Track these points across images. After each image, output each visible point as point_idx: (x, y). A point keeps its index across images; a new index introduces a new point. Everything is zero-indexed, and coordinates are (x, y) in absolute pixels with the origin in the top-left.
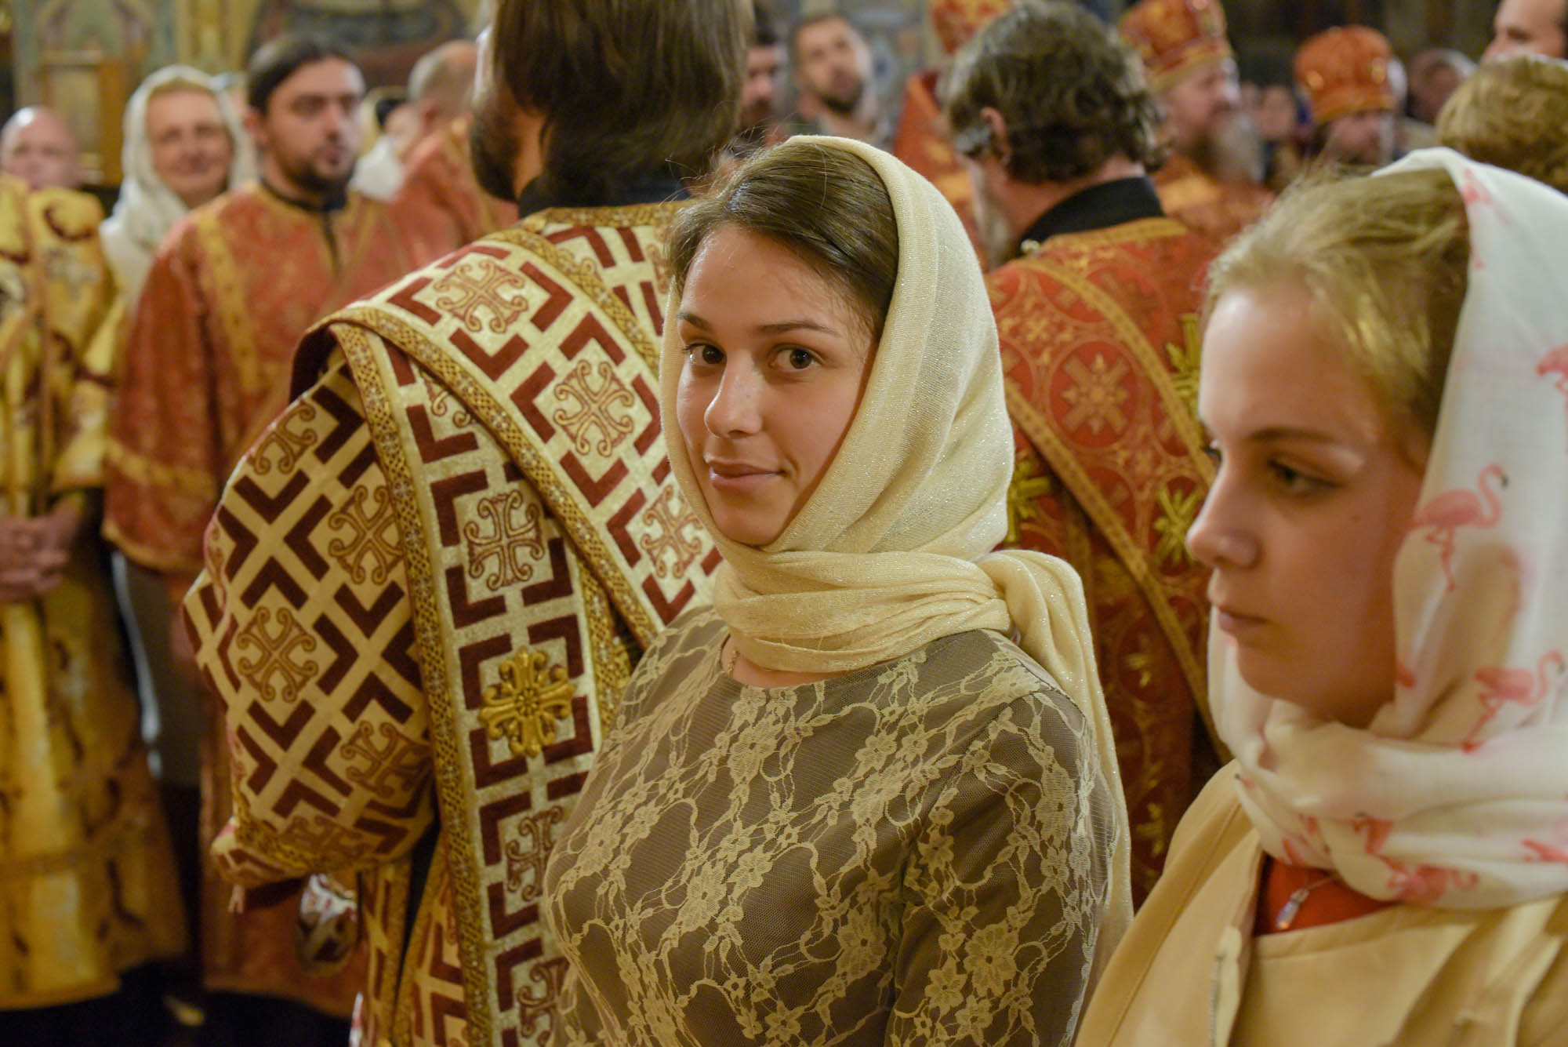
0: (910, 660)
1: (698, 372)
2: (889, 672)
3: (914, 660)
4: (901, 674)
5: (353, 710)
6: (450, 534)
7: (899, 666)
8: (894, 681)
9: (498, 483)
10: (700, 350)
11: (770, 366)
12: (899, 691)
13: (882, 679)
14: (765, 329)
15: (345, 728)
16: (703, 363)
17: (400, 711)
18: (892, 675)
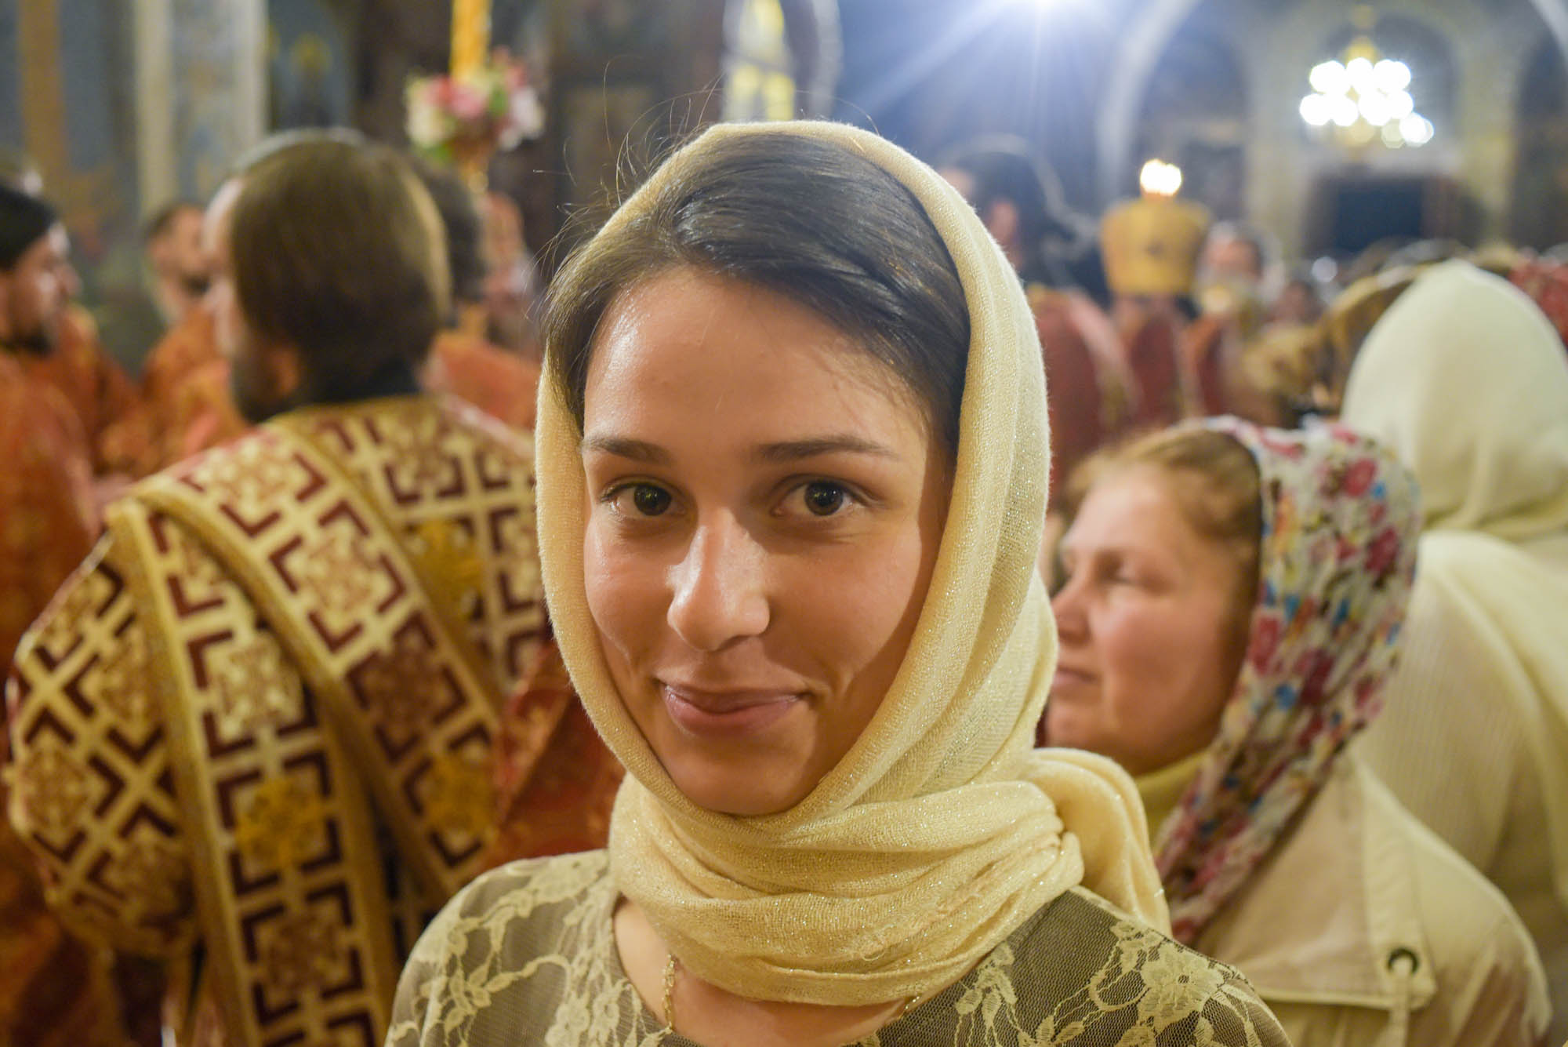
0: (993, 965)
1: (634, 534)
2: (969, 992)
3: (998, 962)
4: (988, 990)
5: (126, 831)
6: (202, 678)
7: (981, 978)
8: (981, 1005)
9: (246, 636)
10: (630, 493)
11: (772, 514)
12: (995, 1021)
13: (964, 1007)
14: (775, 451)
15: (119, 849)
16: (638, 515)
17: (166, 828)
18: (975, 995)
